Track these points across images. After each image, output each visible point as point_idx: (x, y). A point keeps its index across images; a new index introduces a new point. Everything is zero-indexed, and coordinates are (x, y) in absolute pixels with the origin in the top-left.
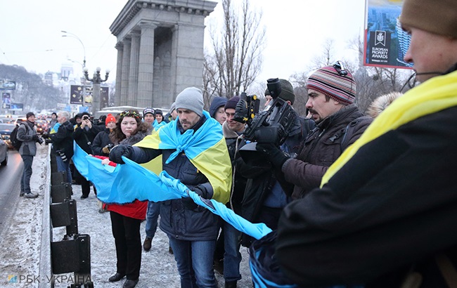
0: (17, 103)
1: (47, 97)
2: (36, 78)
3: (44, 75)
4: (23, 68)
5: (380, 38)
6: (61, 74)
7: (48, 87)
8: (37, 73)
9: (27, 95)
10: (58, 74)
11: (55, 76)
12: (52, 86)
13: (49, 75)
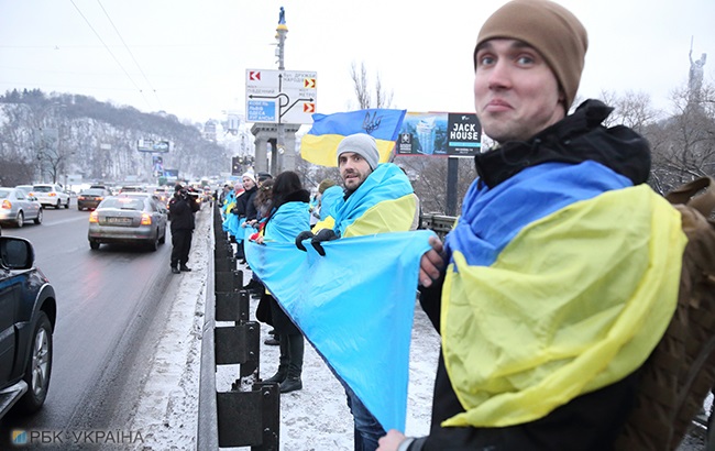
0: (169, 168)
1: (208, 158)
2: (191, 130)
3: (204, 125)
4: (174, 116)
5: (406, 138)
6: (227, 123)
7: (209, 145)
8: (193, 123)
9: (181, 157)
10: (222, 124)
11: (219, 127)
12: (215, 141)
13: (210, 125)
